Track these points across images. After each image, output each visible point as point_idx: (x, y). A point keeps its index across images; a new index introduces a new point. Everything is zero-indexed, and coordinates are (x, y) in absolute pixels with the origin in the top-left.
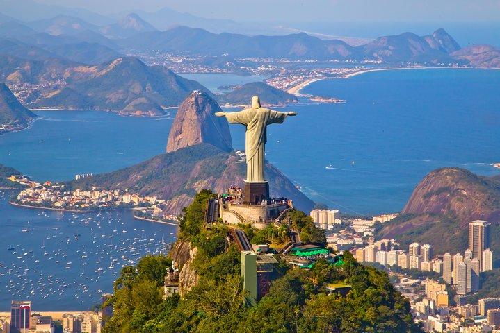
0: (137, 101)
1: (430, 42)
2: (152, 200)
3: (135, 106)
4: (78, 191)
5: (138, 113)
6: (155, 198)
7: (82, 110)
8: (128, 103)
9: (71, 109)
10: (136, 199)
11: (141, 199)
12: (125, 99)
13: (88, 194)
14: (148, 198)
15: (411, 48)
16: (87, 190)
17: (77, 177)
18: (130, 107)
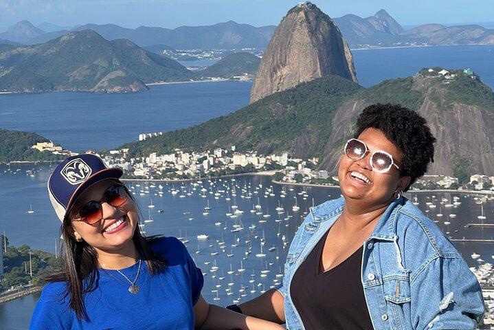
0: (113, 75)
1: (374, 23)
2: (283, 159)
3: (111, 80)
4: (153, 155)
5: (116, 89)
6: (285, 156)
7: (41, 91)
8: (99, 79)
9: (27, 91)
10: (253, 160)
11: (263, 160)
12: (95, 75)
13: (171, 158)
14: (274, 158)
15: (356, 32)
16: (168, 153)
17: (142, 137)
18: (104, 82)
